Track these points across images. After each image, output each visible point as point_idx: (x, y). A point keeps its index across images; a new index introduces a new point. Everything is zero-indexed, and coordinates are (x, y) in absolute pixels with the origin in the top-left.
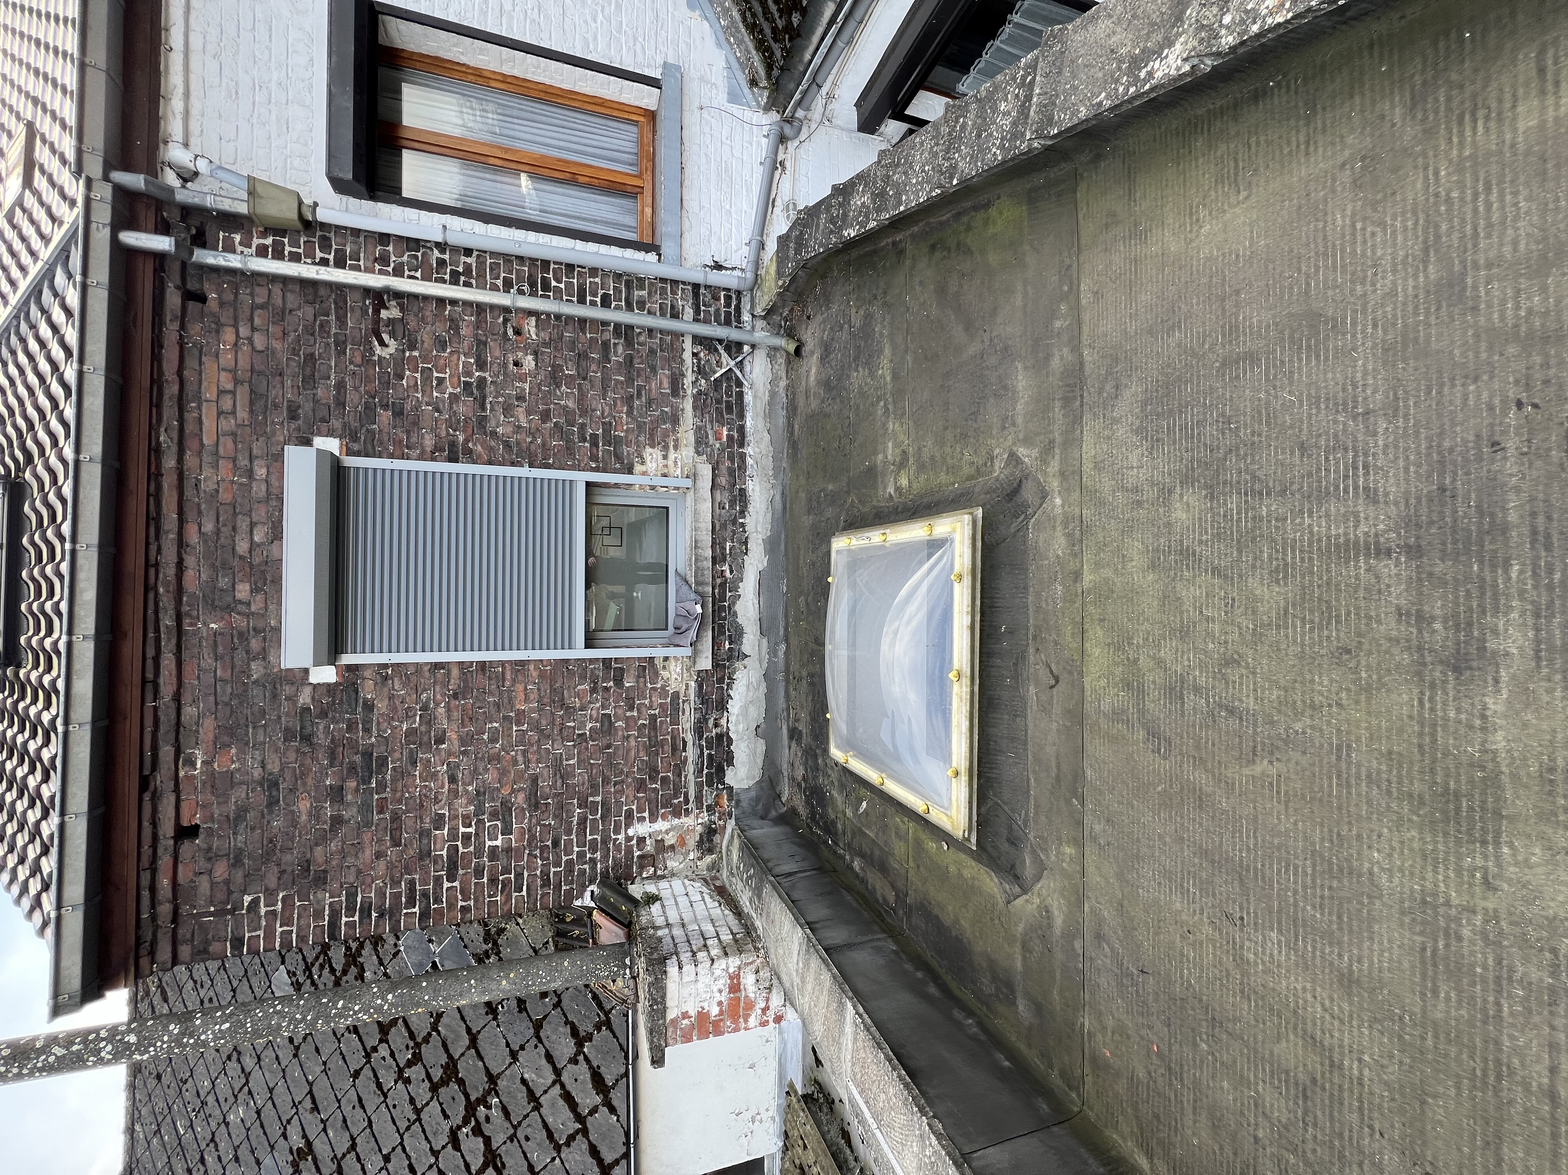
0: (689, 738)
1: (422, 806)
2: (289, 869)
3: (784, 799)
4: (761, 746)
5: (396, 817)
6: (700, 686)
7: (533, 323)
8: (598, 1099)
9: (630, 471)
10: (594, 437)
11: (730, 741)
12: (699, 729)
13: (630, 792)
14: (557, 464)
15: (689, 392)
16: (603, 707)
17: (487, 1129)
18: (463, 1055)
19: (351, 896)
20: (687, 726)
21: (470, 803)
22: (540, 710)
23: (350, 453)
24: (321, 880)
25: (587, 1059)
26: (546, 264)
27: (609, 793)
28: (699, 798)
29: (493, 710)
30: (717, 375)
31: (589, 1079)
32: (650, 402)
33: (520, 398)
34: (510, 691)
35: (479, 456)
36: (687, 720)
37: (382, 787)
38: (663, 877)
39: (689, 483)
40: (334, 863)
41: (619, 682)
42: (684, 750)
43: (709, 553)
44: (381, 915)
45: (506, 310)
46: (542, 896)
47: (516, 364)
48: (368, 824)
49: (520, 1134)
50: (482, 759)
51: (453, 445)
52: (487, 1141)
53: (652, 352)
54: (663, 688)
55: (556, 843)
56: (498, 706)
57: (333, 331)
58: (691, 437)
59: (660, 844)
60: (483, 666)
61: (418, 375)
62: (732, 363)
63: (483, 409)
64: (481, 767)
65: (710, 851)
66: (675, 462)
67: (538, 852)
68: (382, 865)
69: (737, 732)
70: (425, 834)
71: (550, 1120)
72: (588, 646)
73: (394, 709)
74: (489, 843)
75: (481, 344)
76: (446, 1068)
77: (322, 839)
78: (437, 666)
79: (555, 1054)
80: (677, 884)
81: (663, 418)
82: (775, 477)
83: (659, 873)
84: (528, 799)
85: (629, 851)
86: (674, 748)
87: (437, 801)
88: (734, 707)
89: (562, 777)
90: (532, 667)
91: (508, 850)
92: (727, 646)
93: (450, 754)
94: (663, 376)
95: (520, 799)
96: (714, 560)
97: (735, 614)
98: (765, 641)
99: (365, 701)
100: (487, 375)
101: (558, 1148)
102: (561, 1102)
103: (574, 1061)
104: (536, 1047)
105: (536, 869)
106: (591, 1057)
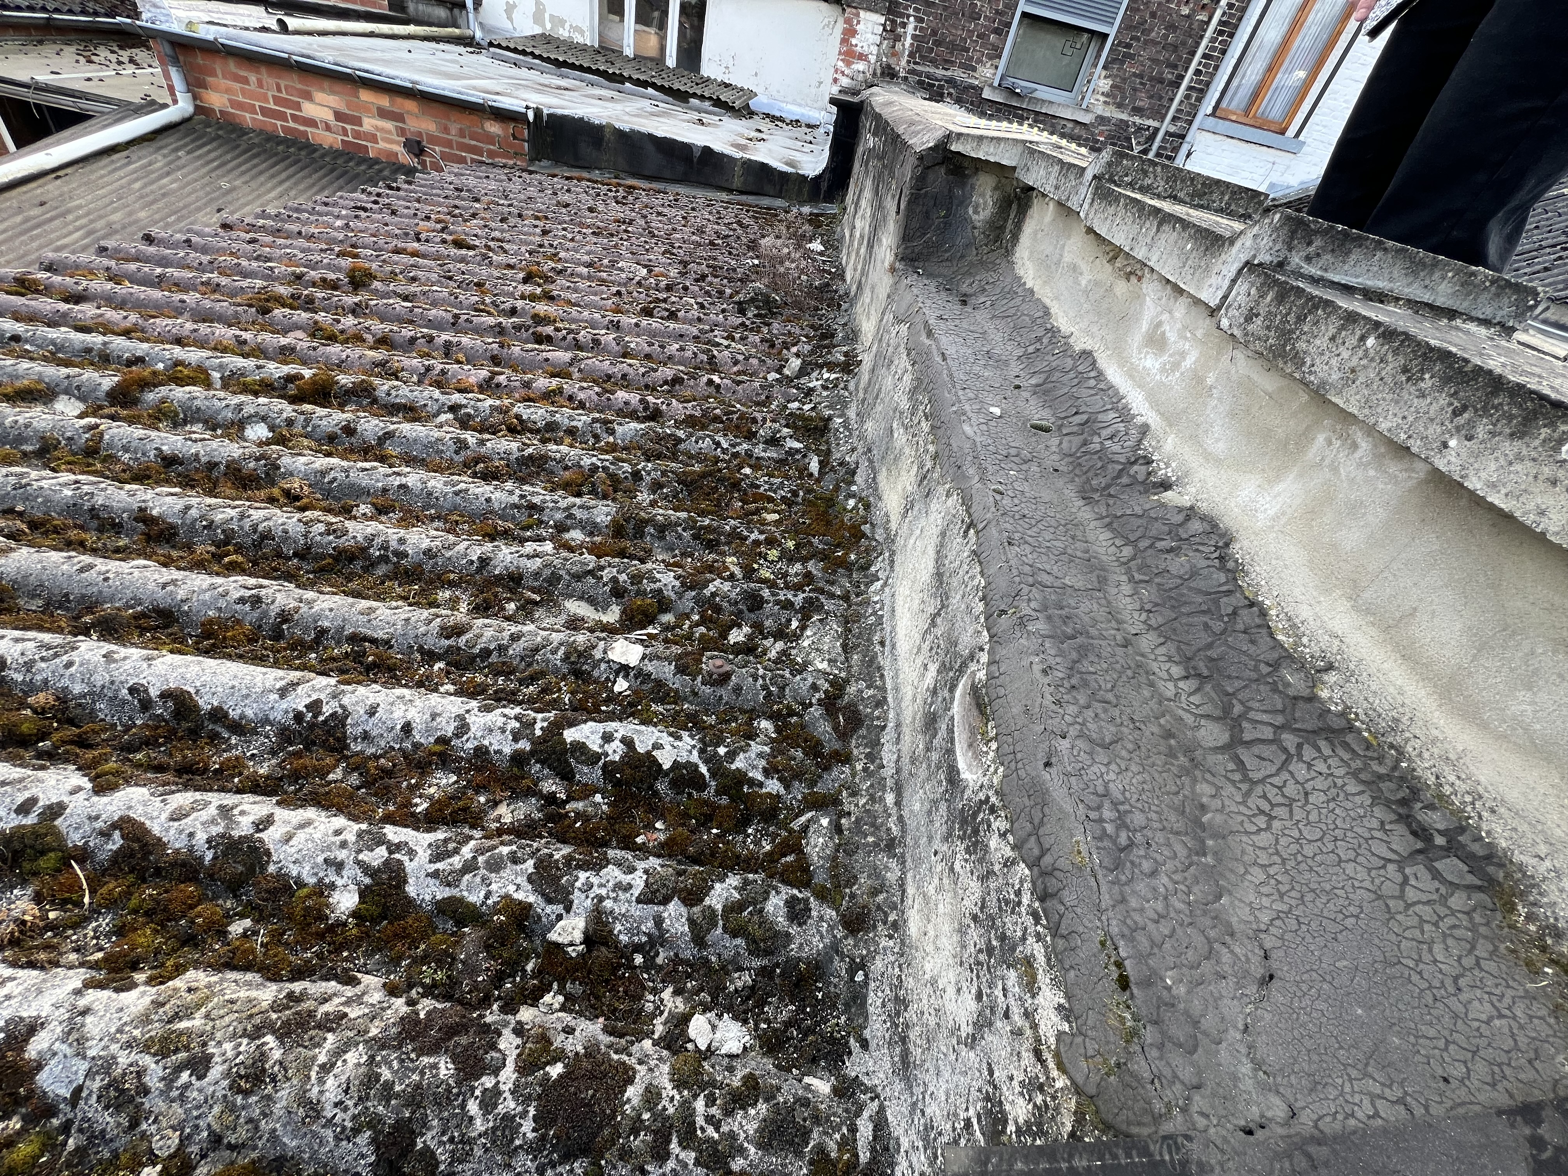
0: (949, 73)
6: (974, 87)
7: (1204, 19)
9: (1105, 67)
10: (1130, 47)
12: (951, 81)
13: (933, 25)
14: (1125, 17)
15: (1131, 119)
16: (985, 17)
26: (1232, 35)
28: (914, 72)
30: (1133, 140)
32: (1135, 90)
36: (958, 74)
39: (1084, 106)
41: (996, 31)
42: (943, 68)
53: (1161, 98)
54: (982, 61)
58: (1107, 114)
65: (882, 74)
66: (1098, 100)
72: (1025, 15)
81: (1124, 97)
83: (885, 34)
85: (902, 15)
86: (947, 61)
94: (1145, 103)
96: (1037, 113)
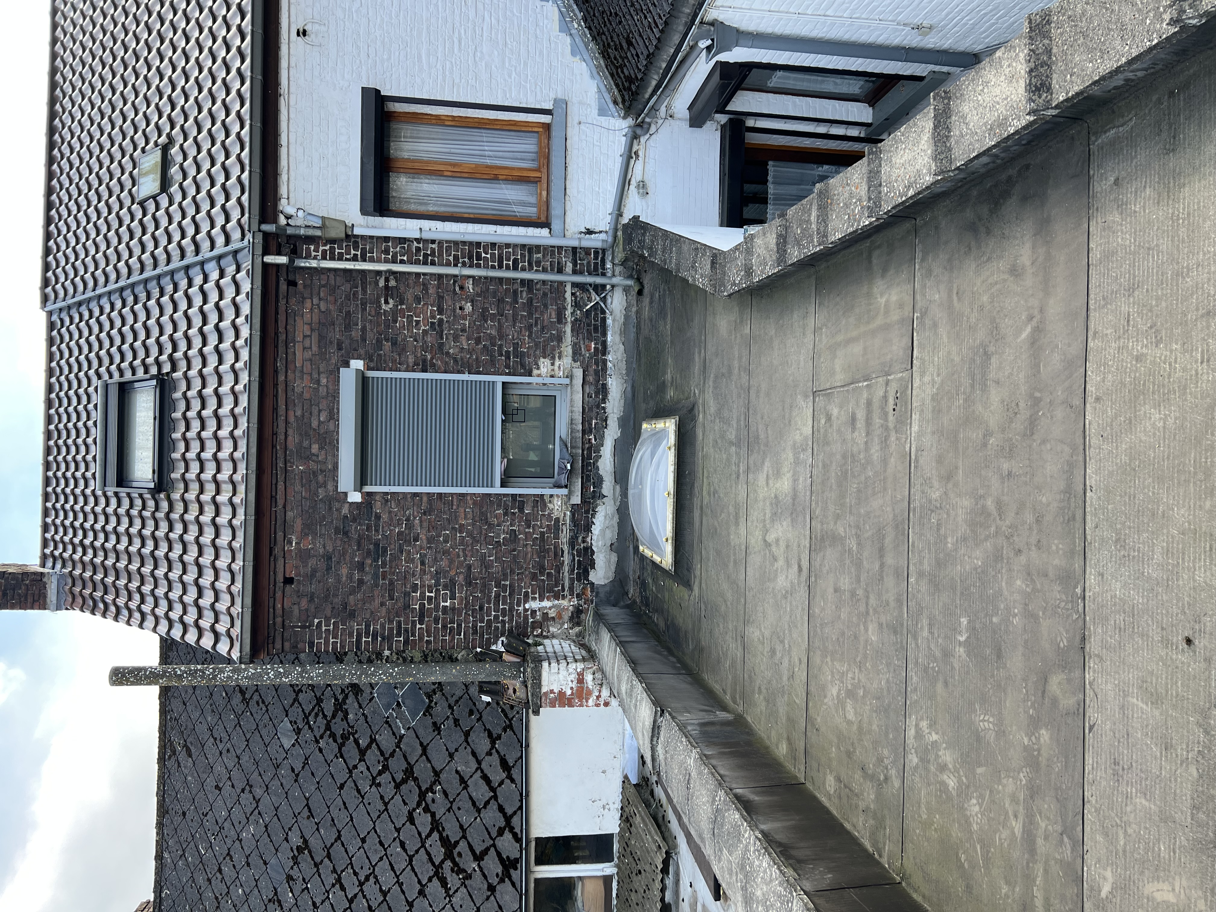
0: (566, 548)
1: (405, 577)
2: (337, 607)
3: (630, 596)
4: (614, 558)
5: (391, 583)
6: (573, 515)
7: (471, 282)
8: (504, 775)
9: (530, 375)
10: (508, 352)
11: (593, 552)
12: (572, 543)
13: (527, 580)
14: (485, 372)
15: (569, 320)
16: (511, 525)
17: (433, 808)
18: (417, 761)
19: (368, 626)
20: (565, 540)
21: (432, 578)
22: (473, 525)
23: (369, 369)
24: (352, 615)
25: (497, 751)
26: (478, 244)
27: (514, 579)
28: (571, 589)
29: (446, 523)
30: (588, 307)
31: (498, 764)
32: (543, 328)
33: (463, 330)
34: (455, 512)
35: (439, 368)
36: (565, 536)
37: (384, 564)
38: (547, 637)
39: (567, 381)
40: (359, 606)
41: (521, 510)
42: (562, 556)
43: (580, 427)
44: (383, 639)
45: (456, 276)
46: (473, 640)
47: (461, 308)
48: (376, 585)
49: (455, 807)
50: (439, 552)
51: (424, 361)
52: (433, 815)
53: (545, 295)
54: (549, 514)
55: (481, 608)
56: (449, 520)
57: (360, 296)
58: (570, 350)
59: (545, 616)
60: (440, 495)
61: (405, 320)
62: (598, 299)
63: (442, 338)
64: (439, 556)
65: (578, 624)
66: (559, 367)
67: (470, 613)
68: (384, 609)
69: (597, 546)
70: (407, 594)
71: (474, 795)
72: (503, 485)
73: (391, 519)
74: (442, 604)
75: (441, 298)
76: (406, 772)
77: (353, 592)
78: (415, 495)
79: (478, 751)
80: (555, 642)
81: (552, 338)
82: (627, 374)
83: (544, 633)
84: (465, 579)
85: (526, 618)
86: (556, 554)
88: (596, 529)
89: (485, 567)
90: (469, 498)
91: (453, 609)
92: (592, 489)
93: (421, 548)
94: (552, 311)
95: (461, 579)
96: (584, 432)
97: (598, 468)
98: (618, 487)
99: (376, 513)
100: (444, 317)
101: (479, 811)
102: (482, 782)
103: (489, 754)
104: (465, 748)
105: (469, 623)
106: (500, 750)
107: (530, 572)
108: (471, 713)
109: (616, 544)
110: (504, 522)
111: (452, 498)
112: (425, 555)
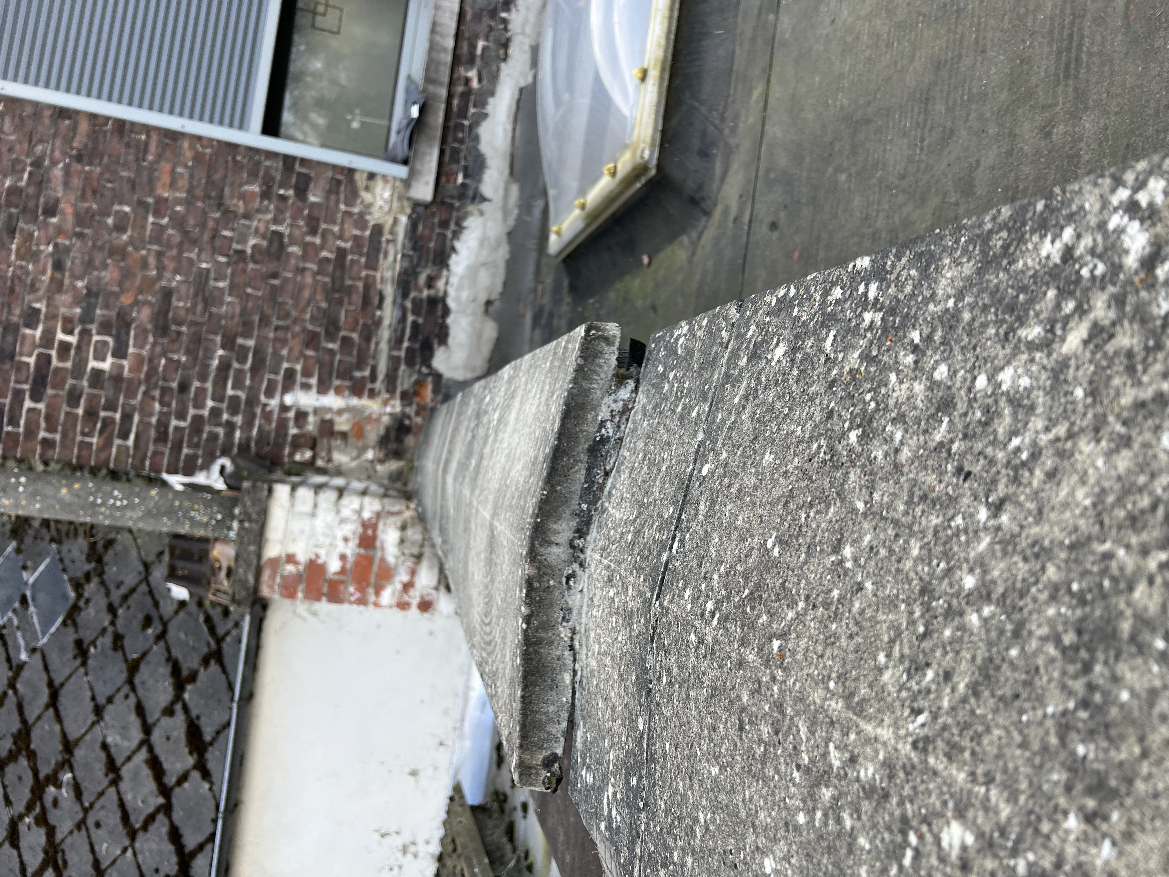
0: (389, 291)
1: (12, 291)
4: (488, 331)
6: (413, 224)
8: (190, 761)
11: (446, 311)
12: (405, 284)
13: (296, 344)
16: (276, 221)
17: (53, 817)
18: (39, 718)
20: (388, 274)
21: (76, 302)
22: (189, 203)
25: (186, 709)
27: (266, 338)
29: (126, 188)
31: (183, 736)
34: (152, 169)
36: (390, 267)
38: (323, 471)
41: (301, 192)
42: (380, 306)
43: (450, 43)
46: (155, 453)
49: (90, 821)
50: (101, 248)
52: (51, 832)
54: (361, 215)
55: (184, 387)
56: (133, 184)
59: (327, 426)
60: (121, 125)
64: (98, 257)
65: (398, 454)
67: (157, 393)
69: (457, 300)
70: (10, 330)
71: (128, 797)
72: (266, 132)
74: (93, 364)
76: (17, 738)
79: (148, 705)
84: (154, 319)
85: (283, 424)
87: (33, 288)
88: (458, 264)
89: (205, 301)
90: (186, 144)
91: (117, 378)
92: (460, 179)
93: (59, 231)
95: (144, 316)
96: (457, 58)
97: (476, 139)
98: (515, 189)
101: (132, 835)
102: (146, 772)
103: (169, 712)
104: (127, 697)
105: (151, 414)
106: (191, 705)
107: (304, 329)
108: (147, 622)
109: (497, 305)
110: (258, 211)
111: (148, 136)
112: (68, 250)
